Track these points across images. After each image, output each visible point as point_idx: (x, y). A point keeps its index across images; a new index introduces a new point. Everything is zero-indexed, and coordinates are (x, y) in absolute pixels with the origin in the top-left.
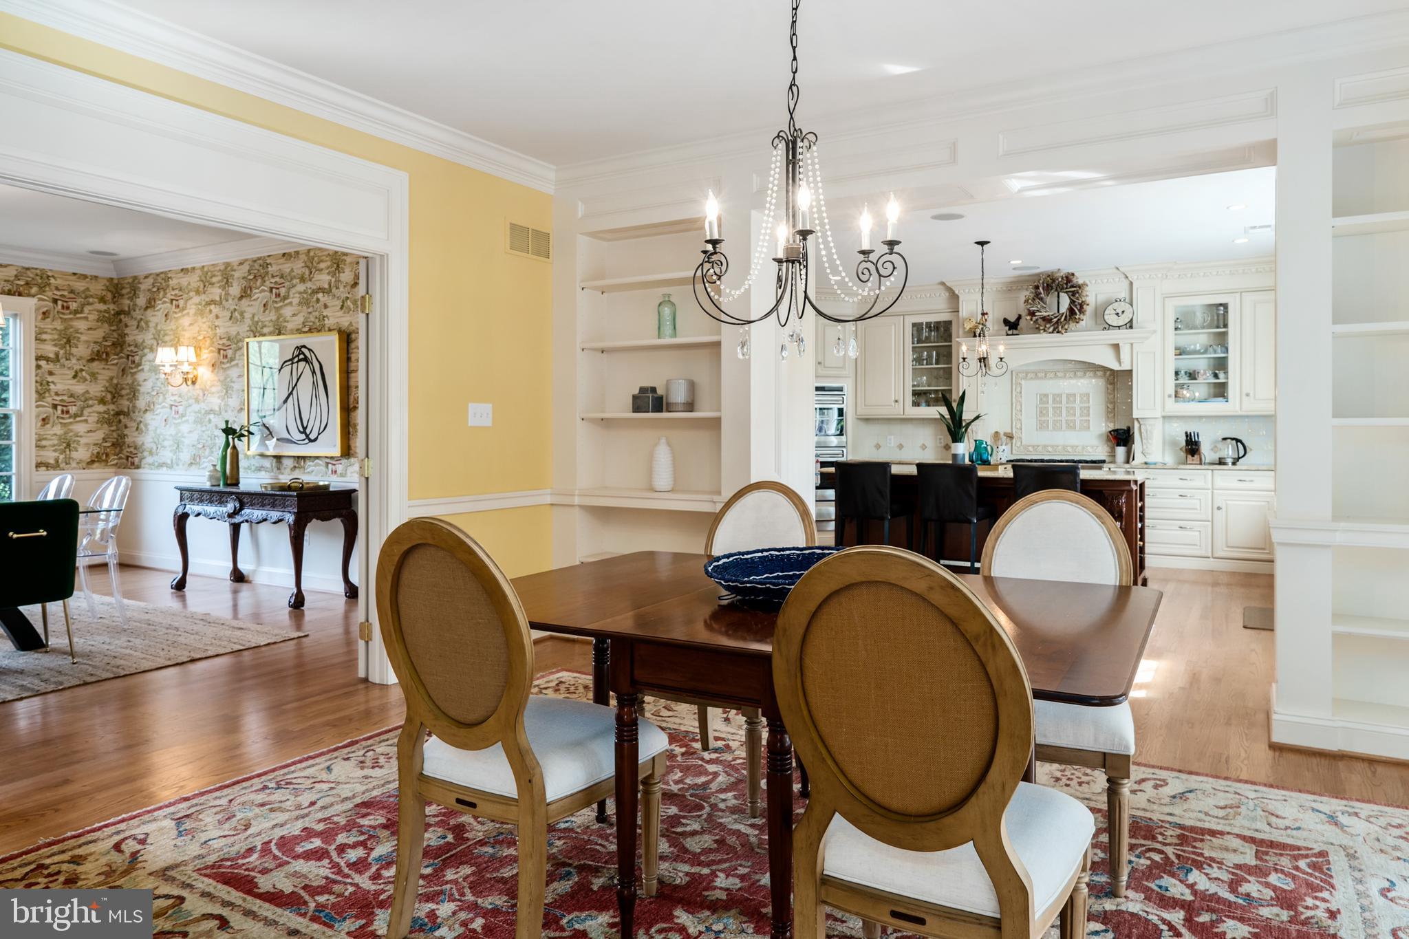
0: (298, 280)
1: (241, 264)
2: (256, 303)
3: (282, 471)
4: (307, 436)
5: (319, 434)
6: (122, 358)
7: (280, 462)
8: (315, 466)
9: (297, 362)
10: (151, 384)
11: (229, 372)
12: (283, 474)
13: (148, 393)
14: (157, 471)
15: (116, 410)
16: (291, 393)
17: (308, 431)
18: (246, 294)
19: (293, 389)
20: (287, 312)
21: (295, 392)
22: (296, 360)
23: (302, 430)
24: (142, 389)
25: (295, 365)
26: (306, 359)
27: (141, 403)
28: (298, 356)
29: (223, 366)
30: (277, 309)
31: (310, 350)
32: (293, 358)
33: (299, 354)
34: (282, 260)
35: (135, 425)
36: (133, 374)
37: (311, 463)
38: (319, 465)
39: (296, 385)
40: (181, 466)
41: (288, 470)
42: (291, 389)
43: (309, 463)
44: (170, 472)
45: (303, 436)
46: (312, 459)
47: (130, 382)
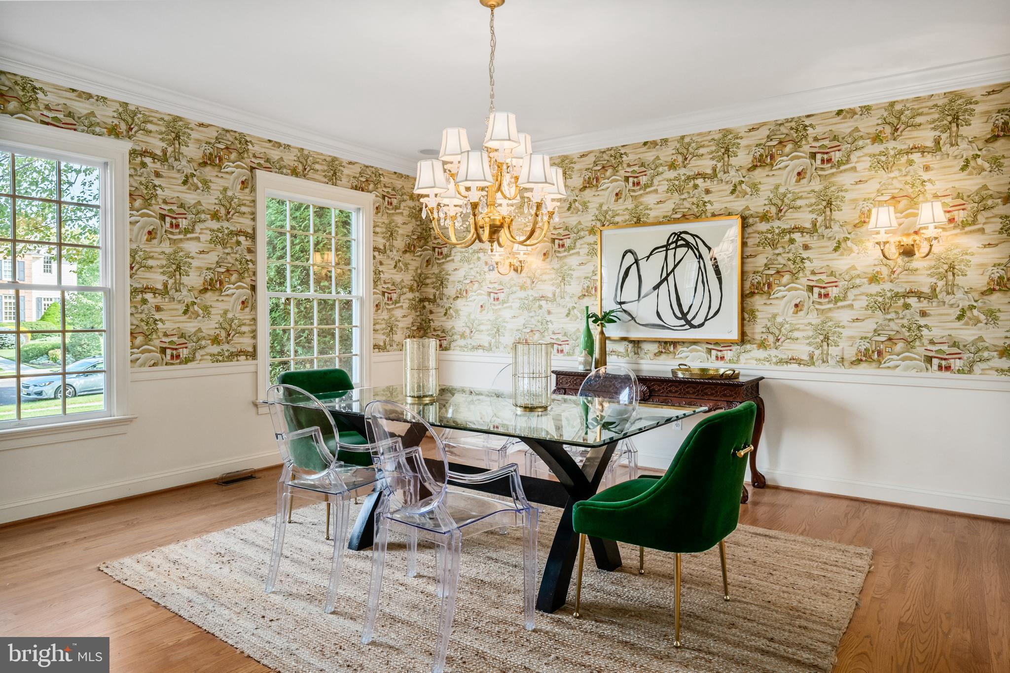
0: (666, 168)
1: (583, 156)
2: (606, 193)
3: (642, 355)
4: (688, 323)
5: (706, 320)
6: (427, 250)
7: (639, 347)
8: (691, 351)
9: (675, 248)
10: (464, 273)
11: (567, 260)
12: (642, 359)
13: (459, 282)
14: (471, 353)
15: (420, 297)
16: (666, 279)
17: (689, 317)
18: (590, 183)
19: (668, 275)
20: (650, 200)
21: (671, 278)
22: (673, 245)
23: (680, 315)
24: (451, 278)
25: (671, 253)
26: (688, 245)
27: (450, 290)
28: (676, 242)
29: (558, 255)
30: (635, 198)
31: (692, 235)
32: (668, 244)
33: (677, 240)
34: (644, 149)
35: (443, 311)
36: (439, 265)
37: (685, 349)
38: (698, 351)
39: (673, 270)
40: (501, 348)
41: (651, 355)
42: (664, 275)
43: (680, 348)
44: (486, 353)
45: (683, 322)
46: (686, 345)
47: (437, 271)
